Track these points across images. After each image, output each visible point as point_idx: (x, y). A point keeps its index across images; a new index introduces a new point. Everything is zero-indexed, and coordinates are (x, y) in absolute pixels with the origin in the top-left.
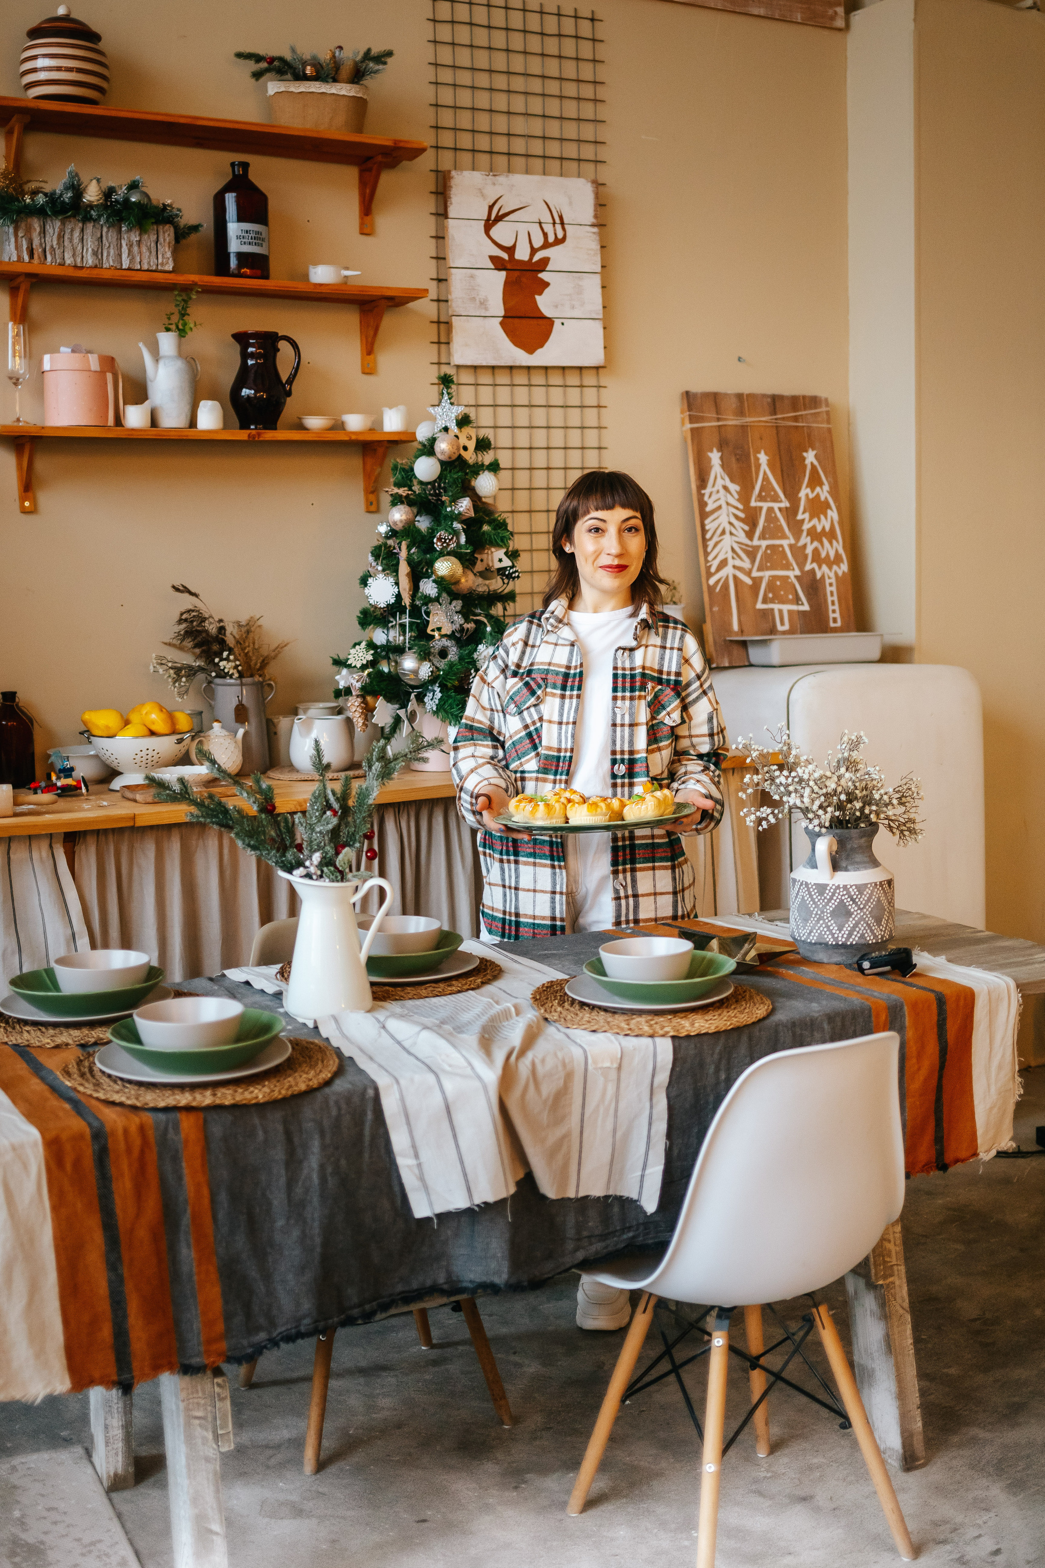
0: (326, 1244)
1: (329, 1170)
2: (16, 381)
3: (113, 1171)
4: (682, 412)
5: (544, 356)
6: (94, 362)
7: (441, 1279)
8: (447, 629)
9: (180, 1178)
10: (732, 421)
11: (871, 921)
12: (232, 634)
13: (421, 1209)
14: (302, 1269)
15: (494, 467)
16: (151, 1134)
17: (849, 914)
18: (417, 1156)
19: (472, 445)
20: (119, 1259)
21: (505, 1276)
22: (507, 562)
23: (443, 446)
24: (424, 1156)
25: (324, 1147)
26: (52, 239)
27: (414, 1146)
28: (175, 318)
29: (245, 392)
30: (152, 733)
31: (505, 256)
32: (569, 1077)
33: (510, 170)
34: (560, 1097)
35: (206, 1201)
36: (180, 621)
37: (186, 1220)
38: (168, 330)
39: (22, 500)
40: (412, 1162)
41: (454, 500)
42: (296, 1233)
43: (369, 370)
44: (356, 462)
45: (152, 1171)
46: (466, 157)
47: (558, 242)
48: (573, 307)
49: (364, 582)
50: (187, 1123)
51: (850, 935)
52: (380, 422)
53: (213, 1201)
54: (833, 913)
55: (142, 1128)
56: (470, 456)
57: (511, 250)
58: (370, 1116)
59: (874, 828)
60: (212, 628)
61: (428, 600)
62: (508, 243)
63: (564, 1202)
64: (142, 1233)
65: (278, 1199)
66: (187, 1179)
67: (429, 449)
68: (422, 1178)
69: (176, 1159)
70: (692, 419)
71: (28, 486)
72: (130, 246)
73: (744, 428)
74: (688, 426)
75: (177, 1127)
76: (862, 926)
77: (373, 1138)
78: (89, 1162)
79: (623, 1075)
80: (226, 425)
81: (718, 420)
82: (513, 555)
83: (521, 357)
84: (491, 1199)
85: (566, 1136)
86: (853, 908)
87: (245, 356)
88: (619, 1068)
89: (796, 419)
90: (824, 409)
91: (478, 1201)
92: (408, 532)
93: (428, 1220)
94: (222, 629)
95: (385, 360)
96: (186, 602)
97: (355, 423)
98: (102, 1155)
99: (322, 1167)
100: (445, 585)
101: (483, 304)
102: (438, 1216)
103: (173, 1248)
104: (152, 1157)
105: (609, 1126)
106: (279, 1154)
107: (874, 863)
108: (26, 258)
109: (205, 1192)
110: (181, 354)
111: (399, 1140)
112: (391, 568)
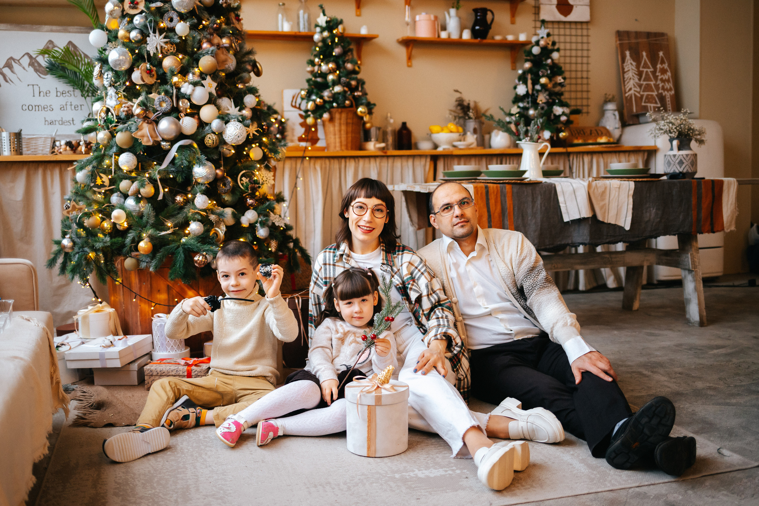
0: (541, 225)
1: (543, 205)
2: (408, 24)
3: (490, 197)
4: (616, 38)
5: (570, 18)
6: (432, 18)
7: (570, 242)
8: (544, 101)
9: (506, 202)
10: (633, 41)
11: (690, 165)
12: (472, 105)
13: (566, 219)
14: (535, 231)
15: (558, 50)
16: (499, 189)
17: (683, 163)
18: (565, 204)
19: (550, 43)
20: (491, 220)
21: (588, 241)
22: (562, 81)
23: (542, 43)
24: (567, 204)
25: (541, 198)
27: (565, 201)
28: (456, 4)
29: (477, 28)
30: (451, 132)
32: (606, 188)
34: (604, 193)
35: (512, 209)
36: (456, 101)
37: (507, 213)
38: (453, 7)
39: (408, 62)
40: (564, 205)
41: (546, 60)
42: (534, 221)
43: (513, 23)
44: (508, 53)
45: (499, 199)
48: (580, 1)
49: (515, 88)
50: (508, 187)
51: (684, 169)
52: (518, 38)
53: (513, 209)
54: (679, 163)
55: (497, 187)
56: (550, 47)
58: (553, 192)
59: (690, 140)
60: (465, 104)
61: (538, 91)
63: (603, 223)
64: (496, 215)
65: (529, 211)
66: (507, 202)
67: (537, 43)
68: (567, 209)
69: (505, 196)
70: (620, 40)
71: (410, 58)
73: (638, 43)
74: (618, 42)
75: (505, 188)
76: (687, 167)
77: (554, 199)
78: (484, 194)
79: (621, 190)
80: (472, 38)
81: (629, 40)
82: (564, 78)
83: (562, 18)
84: (586, 216)
85: (605, 204)
86: (684, 161)
87: (476, 16)
88: (619, 188)
89: (656, 40)
90: (666, 37)
91: (582, 216)
92: (530, 71)
93: (568, 222)
94: (469, 104)
95: (519, 19)
96: (458, 95)
97: (510, 38)
98: (487, 193)
99: (541, 204)
100: (544, 86)
101: (550, 0)
102: (571, 221)
103: (503, 220)
104: (499, 194)
105: (616, 204)
106: (530, 199)
107: (690, 149)
109: (512, 206)
110: (457, 15)
111: (561, 199)
112: (525, 83)
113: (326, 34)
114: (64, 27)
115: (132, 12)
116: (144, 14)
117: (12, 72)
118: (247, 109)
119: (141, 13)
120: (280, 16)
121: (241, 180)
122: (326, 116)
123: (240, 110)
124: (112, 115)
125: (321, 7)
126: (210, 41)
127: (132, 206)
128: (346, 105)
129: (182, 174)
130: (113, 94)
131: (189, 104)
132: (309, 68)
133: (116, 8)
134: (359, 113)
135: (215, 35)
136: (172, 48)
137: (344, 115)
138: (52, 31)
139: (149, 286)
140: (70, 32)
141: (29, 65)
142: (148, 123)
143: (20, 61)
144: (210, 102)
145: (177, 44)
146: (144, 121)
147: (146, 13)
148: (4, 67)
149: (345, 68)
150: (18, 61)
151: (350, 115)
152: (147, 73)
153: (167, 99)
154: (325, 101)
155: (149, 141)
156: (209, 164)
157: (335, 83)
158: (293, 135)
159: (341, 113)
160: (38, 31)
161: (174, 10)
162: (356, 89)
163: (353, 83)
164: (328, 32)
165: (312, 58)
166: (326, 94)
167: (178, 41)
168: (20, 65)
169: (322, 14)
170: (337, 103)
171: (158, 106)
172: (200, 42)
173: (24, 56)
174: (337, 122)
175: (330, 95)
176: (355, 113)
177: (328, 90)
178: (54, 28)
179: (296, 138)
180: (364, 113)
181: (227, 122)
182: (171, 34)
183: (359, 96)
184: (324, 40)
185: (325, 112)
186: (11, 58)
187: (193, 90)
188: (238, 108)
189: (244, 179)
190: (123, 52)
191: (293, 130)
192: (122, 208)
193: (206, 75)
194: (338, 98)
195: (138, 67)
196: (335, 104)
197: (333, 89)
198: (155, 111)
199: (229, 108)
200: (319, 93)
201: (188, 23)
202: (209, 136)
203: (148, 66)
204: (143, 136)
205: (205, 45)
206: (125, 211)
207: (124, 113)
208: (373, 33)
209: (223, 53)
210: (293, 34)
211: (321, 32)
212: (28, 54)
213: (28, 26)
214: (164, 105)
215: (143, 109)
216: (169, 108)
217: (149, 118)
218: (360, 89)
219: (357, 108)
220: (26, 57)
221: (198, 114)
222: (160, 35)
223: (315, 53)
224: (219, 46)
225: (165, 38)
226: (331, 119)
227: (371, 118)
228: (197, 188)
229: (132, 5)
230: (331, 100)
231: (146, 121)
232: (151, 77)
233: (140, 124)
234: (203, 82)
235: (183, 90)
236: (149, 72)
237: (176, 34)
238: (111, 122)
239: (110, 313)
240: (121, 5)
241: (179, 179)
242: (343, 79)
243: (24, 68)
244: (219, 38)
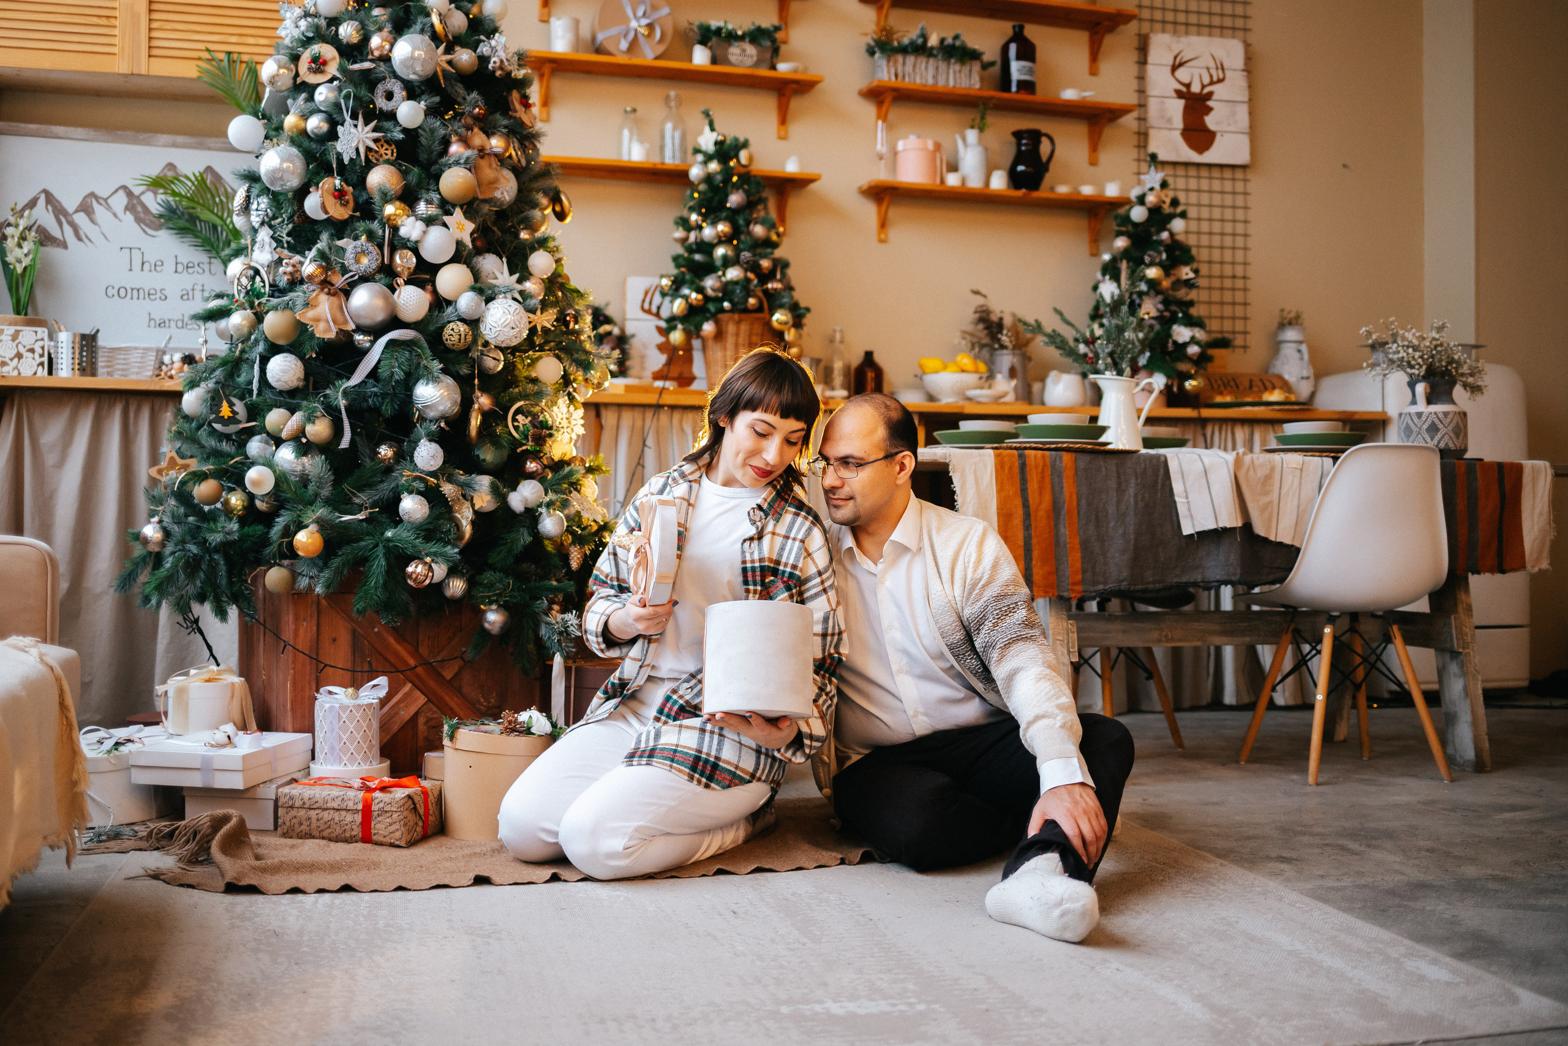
0: (1136, 540)
1: (1140, 497)
2: (881, 158)
3: (1028, 477)
5: (1210, 157)
6: (930, 145)
7: (1199, 579)
8: (1154, 313)
9: (1062, 488)
11: (1452, 435)
12: (1008, 321)
13: (1187, 529)
14: (1124, 551)
15: (1183, 215)
16: (1048, 460)
17: (1437, 430)
18: (1187, 497)
19: (1168, 201)
20: (1030, 525)
21: (1238, 577)
22: (1191, 275)
23: (1151, 199)
24: (1190, 499)
25: (1137, 484)
26: (909, 68)
27: (1186, 491)
28: (978, 120)
29: (1021, 168)
30: (963, 371)
31: (1184, 89)
32: (1273, 469)
33: (1187, 33)
34: (1268, 478)
35: (1075, 503)
36: (976, 312)
37: (1064, 512)
38: (972, 127)
39: (879, 233)
40: (1184, 500)
41: (1159, 233)
42: (1120, 531)
43: (1093, 163)
45: (1047, 480)
46: (1158, 26)
47: (1220, 81)
48: (1229, 125)
49: (1095, 288)
50: (1066, 457)
51: (1439, 442)
52: (1103, 190)
53: (1078, 504)
54: (1428, 430)
55: (1043, 456)
56: (1167, 209)
57: (1188, 86)
58: (1162, 471)
59: (1453, 384)
60: (994, 318)
61: (1141, 294)
62: (1186, 81)
63: (1265, 540)
64: (1042, 513)
65: (1111, 510)
66: (1065, 489)
67: (1141, 200)
68: (1189, 510)
69: (1060, 476)
71: (883, 225)
72: (955, 73)
75: (1061, 458)
76: (1447, 437)
77: (1163, 485)
78: (1016, 470)
79: (1304, 475)
80: (1009, 187)
82: (1196, 271)
83: (1193, 157)
84: (1228, 526)
85: (1271, 502)
86: (1440, 426)
87: (1019, 145)
88: (1301, 470)
91: (1221, 525)
92: (1126, 254)
93: (1192, 535)
94: (1001, 319)
95: (1105, 157)
96: (980, 300)
97: (1087, 190)
98: (1023, 466)
99: (1136, 495)
100: (1153, 284)
101: (1169, 121)
102: (1199, 533)
103: (1056, 525)
104: (1048, 472)
105: (1295, 503)
106: (1113, 484)
107: (1453, 402)
108: (893, 78)
109: (1074, 497)
110: (980, 141)
111: (1177, 487)
112: (1116, 278)
113: (714, 166)
114: (200, 139)
115: (312, 79)
116: (335, 83)
117: (92, 221)
118: (533, 280)
119: (331, 81)
120: (626, 133)
121: (514, 420)
122: (708, 327)
123: (520, 281)
124: (263, 281)
125: (707, 114)
126: (465, 142)
127: (289, 461)
128: (750, 307)
129: (392, 401)
130: (267, 239)
131: (414, 260)
132: (680, 233)
133: (282, 71)
134: (775, 325)
135: (476, 130)
136: (389, 152)
137: (744, 328)
138: (175, 145)
139: (315, 628)
140: (209, 149)
141: (127, 208)
142: (328, 294)
143: (109, 201)
144: (456, 259)
145: (398, 144)
146: (322, 290)
147: (340, 81)
148: (76, 211)
149: (749, 233)
150: (106, 200)
151: (758, 328)
152: (335, 197)
153: (371, 248)
154: (707, 299)
155: (329, 329)
156: (449, 380)
157: (727, 263)
158: (643, 368)
159: (738, 322)
160: (148, 144)
161: (396, 76)
162: (770, 276)
163: (765, 263)
164: (719, 162)
165: (685, 213)
166: (710, 283)
167: (401, 136)
168: (109, 208)
169: (707, 129)
170: (731, 301)
171: (352, 261)
172: (446, 143)
173: (116, 191)
174: (730, 340)
175: (717, 285)
176: (768, 323)
177: (714, 276)
178: (180, 139)
179: (648, 374)
180: (786, 323)
181: (489, 300)
182: (388, 125)
183: (775, 290)
184: (708, 179)
185: (707, 320)
186: (93, 195)
187: (425, 232)
188: (517, 276)
189: (520, 417)
190: (290, 155)
191: (643, 357)
192: (269, 464)
193: (454, 206)
194: (733, 292)
195: (317, 185)
196: (726, 304)
197: (724, 275)
198: (344, 270)
199: (498, 275)
200: (697, 281)
201: (423, 103)
202: (451, 325)
203: (337, 182)
204: (317, 320)
205: (455, 148)
206: (274, 472)
207: (286, 278)
208: (810, 170)
209: (490, 166)
210: (650, 166)
211: (705, 163)
212: (124, 188)
213: (130, 133)
214: (365, 261)
215: (320, 266)
216: (374, 266)
217: (333, 285)
218: (778, 276)
219: (772, 315)
220: (121, 194)
221: (433, 283)
222: (366, 124)
223: (691, 204)
224: (482, 152)
225: (374, 130)
226: (719, 336)
227: (800, 336)
228: (421, 430)
229: (313, 65)
230: (720, 295)
231: (326, 290)
232: (342, 205)
233: (314, 294)
234: (446, 219)
235: (403, 232)
236: (339, 194)
237: (397, 123)
238: (259, 296)
239: (233, 684)
240: (292, 66)
241: (387, 409)
242: (746, 255)
243: (115, 215)
244: (483, 136)
